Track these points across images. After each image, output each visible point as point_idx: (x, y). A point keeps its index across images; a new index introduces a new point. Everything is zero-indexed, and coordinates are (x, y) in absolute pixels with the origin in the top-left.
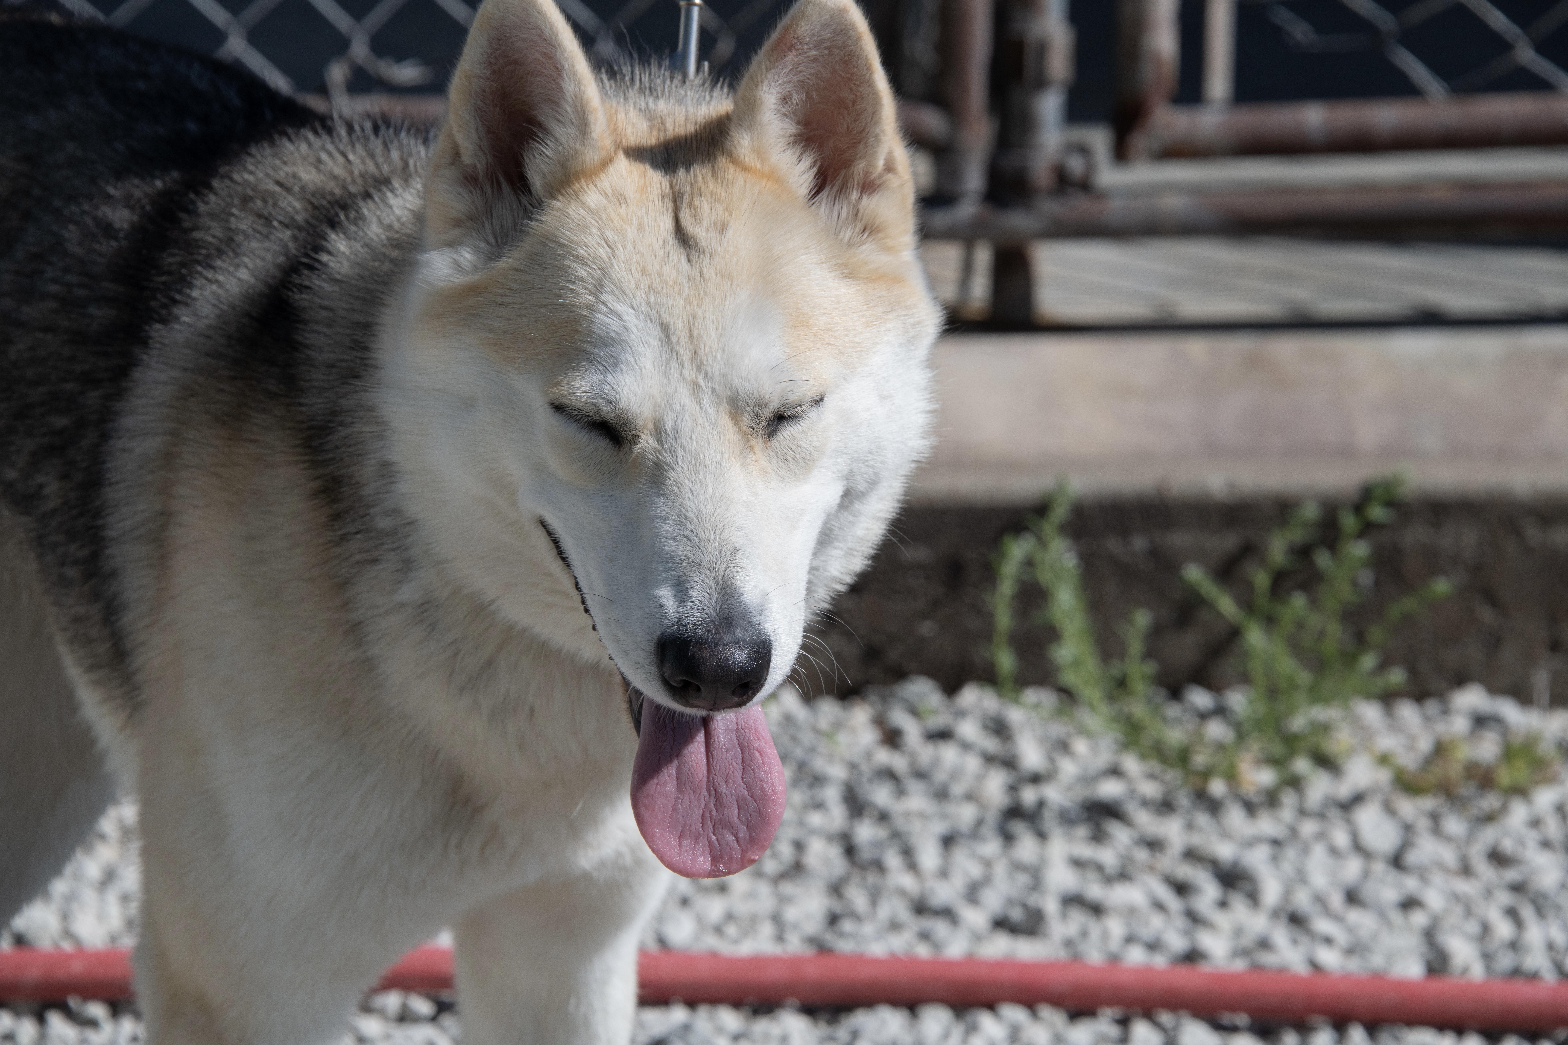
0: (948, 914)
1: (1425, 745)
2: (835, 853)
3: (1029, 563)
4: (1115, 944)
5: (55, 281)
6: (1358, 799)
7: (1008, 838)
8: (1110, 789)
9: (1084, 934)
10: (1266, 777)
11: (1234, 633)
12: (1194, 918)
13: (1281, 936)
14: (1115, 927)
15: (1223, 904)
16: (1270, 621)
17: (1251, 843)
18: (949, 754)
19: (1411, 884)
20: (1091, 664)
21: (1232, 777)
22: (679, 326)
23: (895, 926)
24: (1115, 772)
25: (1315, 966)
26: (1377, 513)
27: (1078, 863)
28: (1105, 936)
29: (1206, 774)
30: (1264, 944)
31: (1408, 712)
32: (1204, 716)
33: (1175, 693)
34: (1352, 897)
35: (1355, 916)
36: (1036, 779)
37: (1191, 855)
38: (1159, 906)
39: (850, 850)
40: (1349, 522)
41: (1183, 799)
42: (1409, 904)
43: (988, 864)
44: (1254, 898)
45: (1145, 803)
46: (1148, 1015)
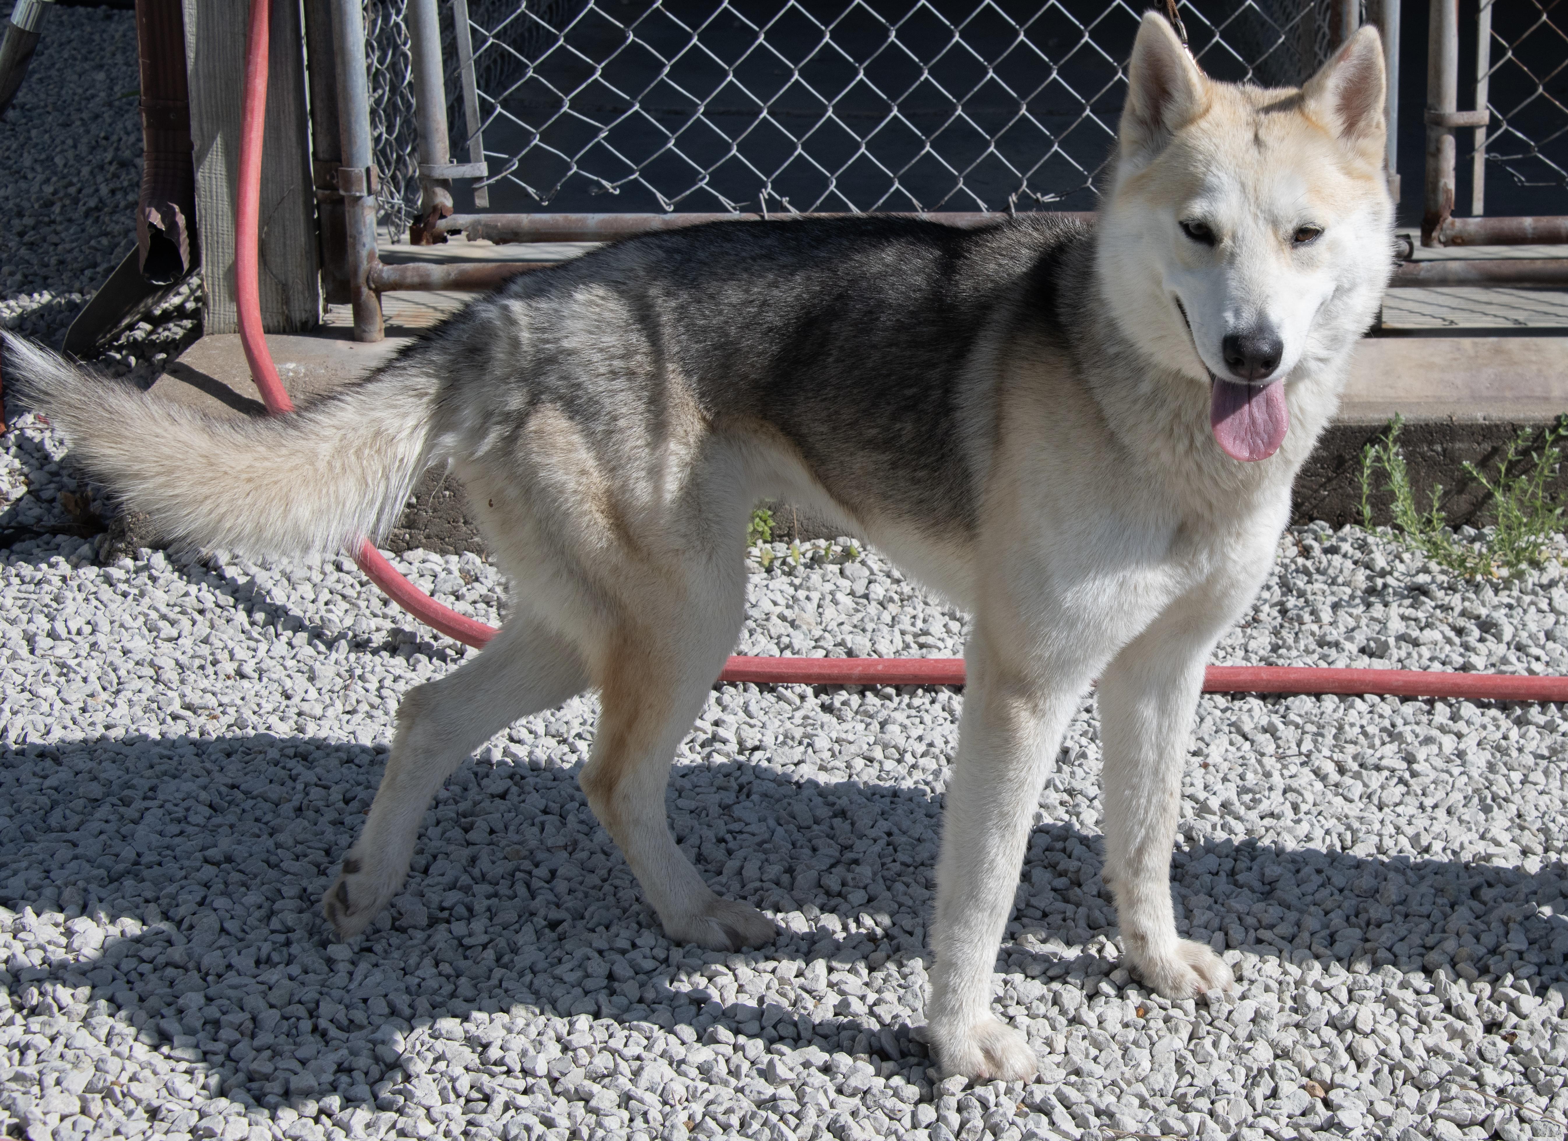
0: (1337, 645)
2: (1275, 612)
3: (1378, 459)
4: (1425, 662)
6: (1552, 584)
7: (1369, 605)
8: (1422, 579)
9: (1409, 655)
10: (1505, 572)
11: (1490, 495)
12: (1467, 647)
13: (1512, 656)
14: (1426, 652)
15: (1482, 640)
16: (1508, 488)
17: (1495, 608)
18: (1337, 559)
20: (1412, 513)
21: (1487, 572)
22: (1250, 184)
23: (1307, 651)
24: (1426, 570)
25: (1531, 671)
26: (1562, 431)
27: (1403, 618)
28: (1420, 656)
29: (1474, 571)
30: (1504, 661)
32: (1472, 540)
33: (1456, 529)
34: (1549, 636)
35: (1550, 645)
36: (1383, 574)
37: (1463, 613)
38: (1449, 641)
39: (1284, 612)
40: (1549, 437)
41: (1461, 584)
43: (1358, 618)
44: (1499, 638)
45: (1441, 587)
46: (1443, 699)
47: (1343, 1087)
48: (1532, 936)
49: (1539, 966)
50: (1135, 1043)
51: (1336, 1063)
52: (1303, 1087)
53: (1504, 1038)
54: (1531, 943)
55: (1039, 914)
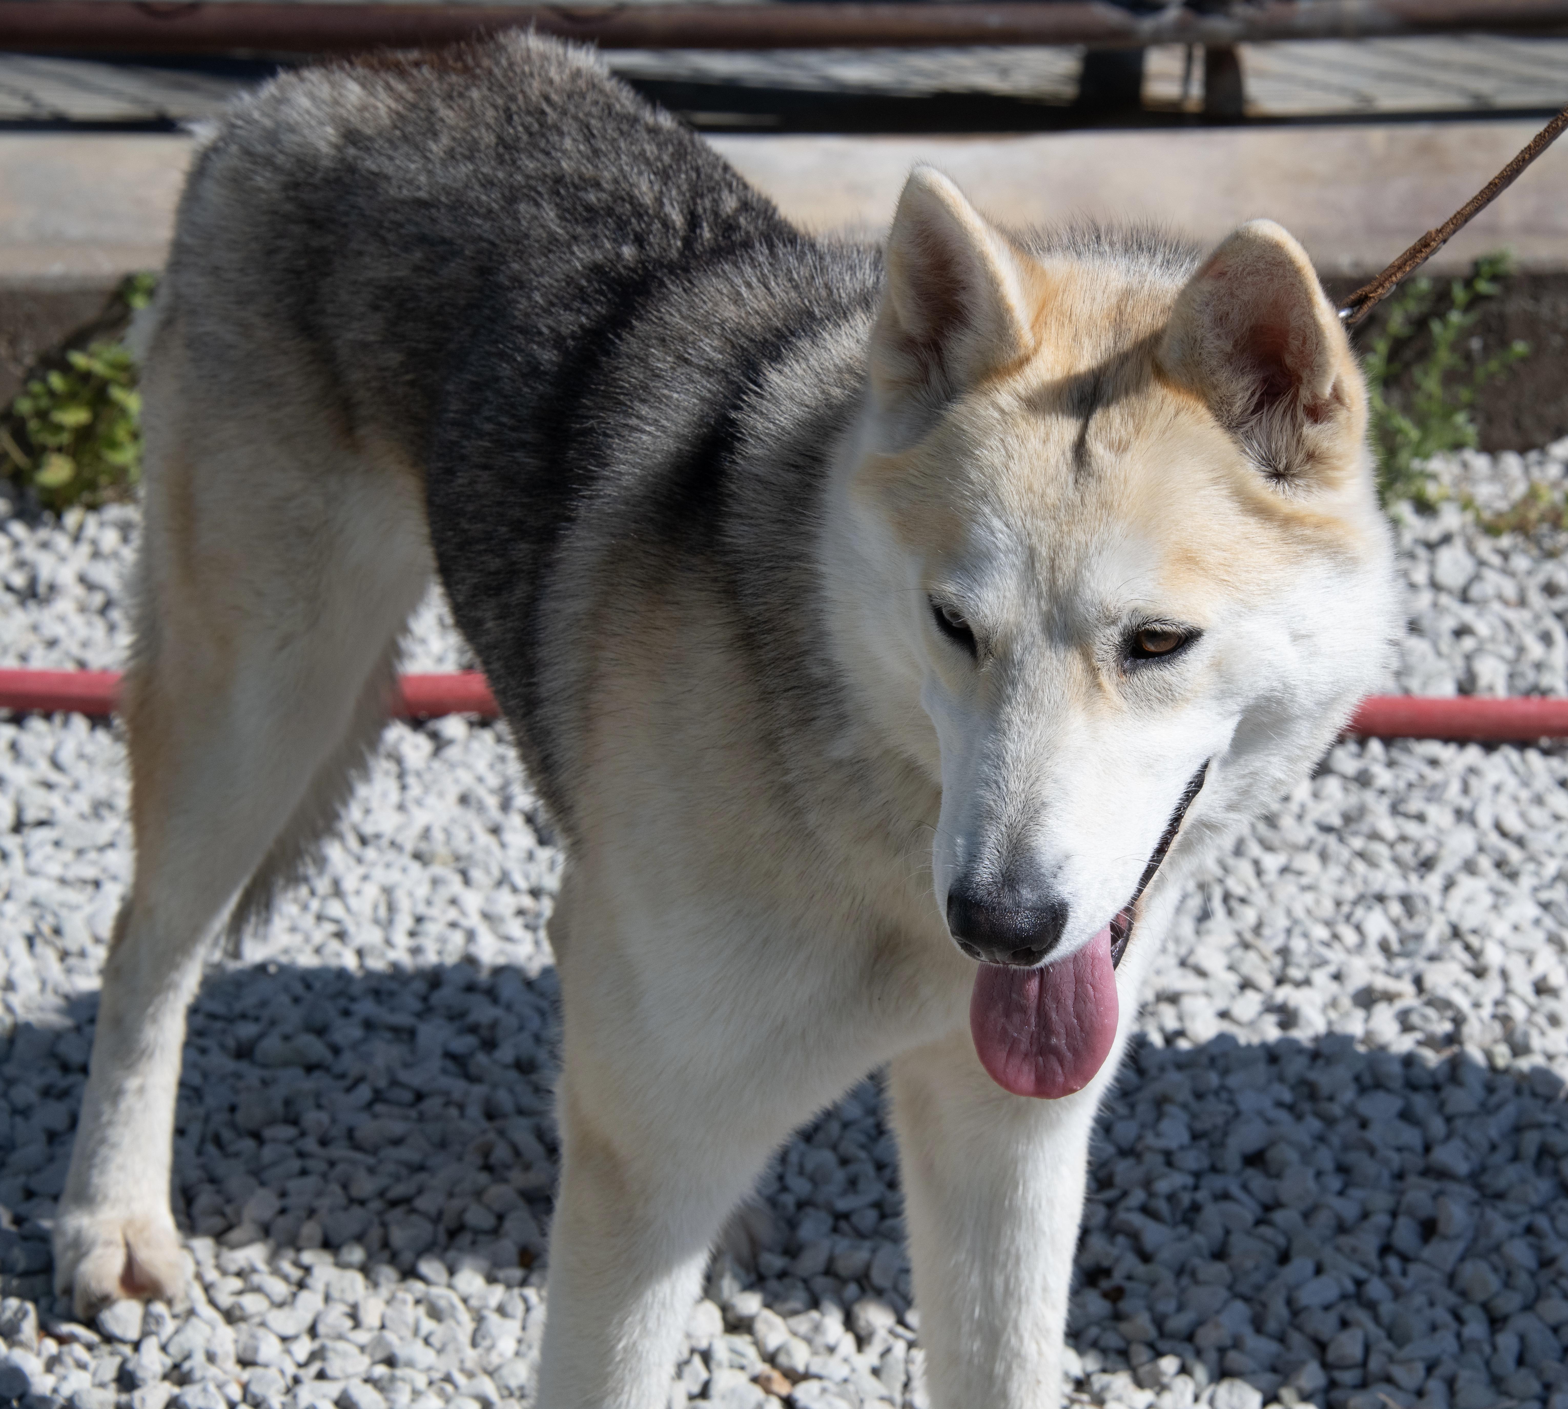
1: (1519, 490)
5: (489, 419)
6: (1446, 539)
19: (1468, 614)
26: (1483, 287)
31: (1511, 462)
34: (1414, 627)
35: (1412, 642)
40: (1459, 294)
42: (1461, 632)
47: (819, 1377)
48: (1199, 1126)
49: (1197, 1175)
50: (501, 1310)
51: (819, 1341)
52: (755, 1380)
53: (1106, 1295)
54: (1196, 1137)
55: (408, 1096)
